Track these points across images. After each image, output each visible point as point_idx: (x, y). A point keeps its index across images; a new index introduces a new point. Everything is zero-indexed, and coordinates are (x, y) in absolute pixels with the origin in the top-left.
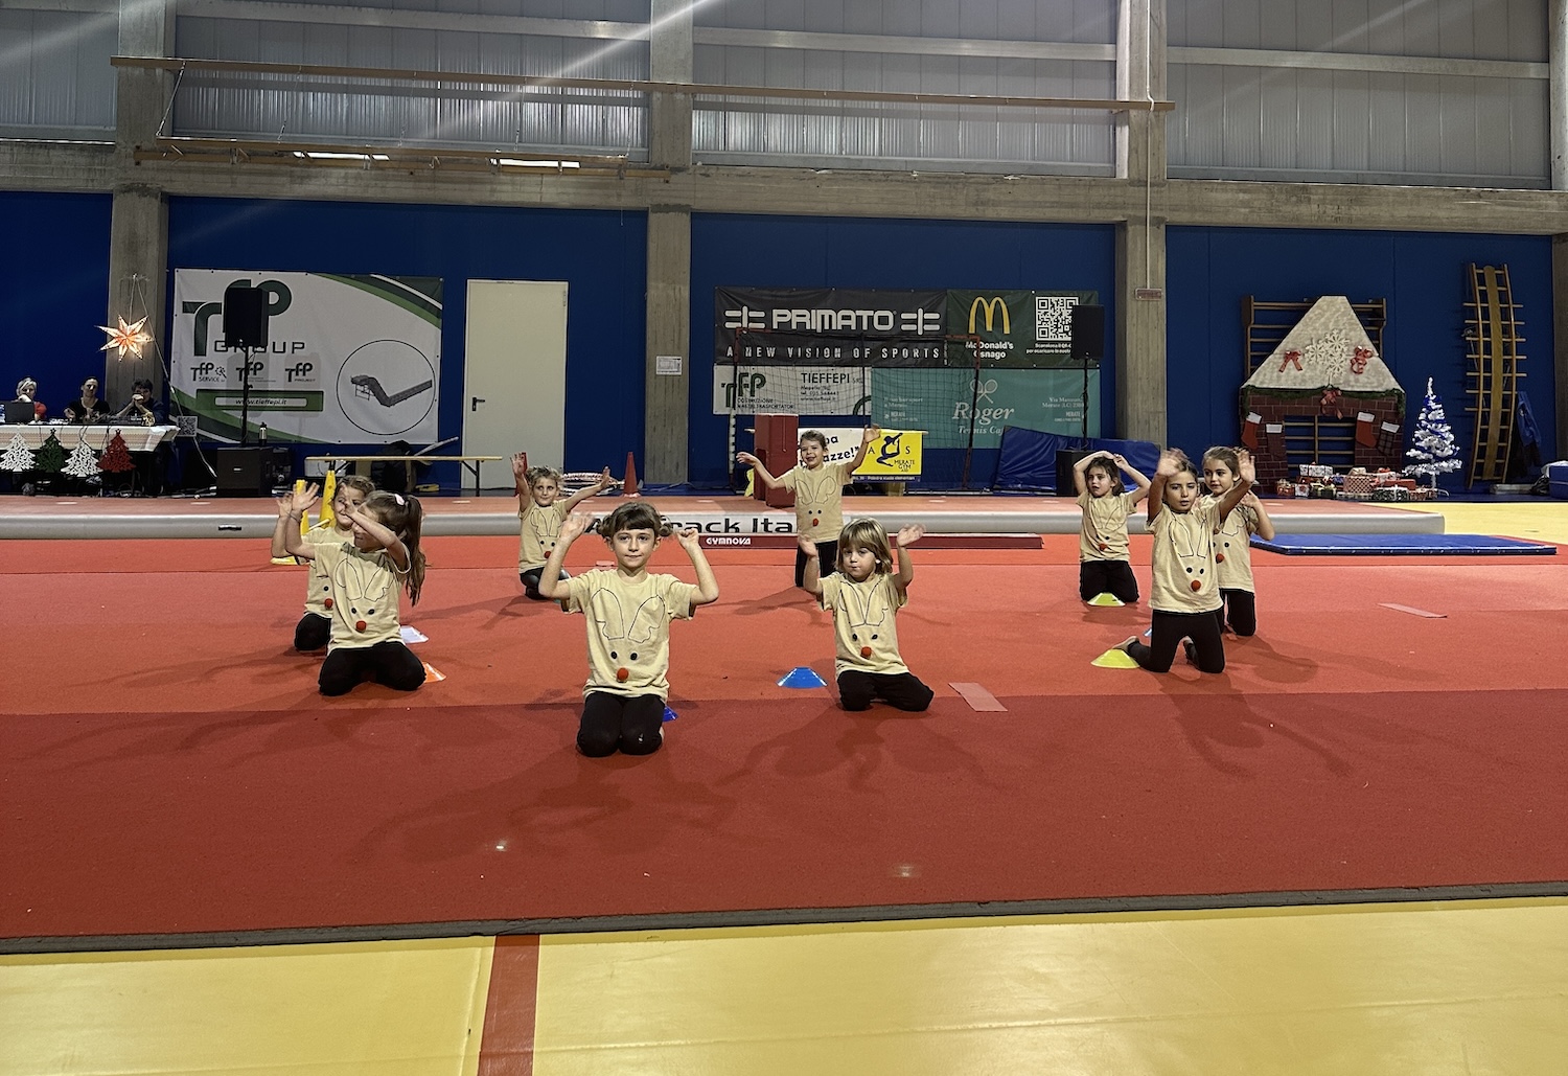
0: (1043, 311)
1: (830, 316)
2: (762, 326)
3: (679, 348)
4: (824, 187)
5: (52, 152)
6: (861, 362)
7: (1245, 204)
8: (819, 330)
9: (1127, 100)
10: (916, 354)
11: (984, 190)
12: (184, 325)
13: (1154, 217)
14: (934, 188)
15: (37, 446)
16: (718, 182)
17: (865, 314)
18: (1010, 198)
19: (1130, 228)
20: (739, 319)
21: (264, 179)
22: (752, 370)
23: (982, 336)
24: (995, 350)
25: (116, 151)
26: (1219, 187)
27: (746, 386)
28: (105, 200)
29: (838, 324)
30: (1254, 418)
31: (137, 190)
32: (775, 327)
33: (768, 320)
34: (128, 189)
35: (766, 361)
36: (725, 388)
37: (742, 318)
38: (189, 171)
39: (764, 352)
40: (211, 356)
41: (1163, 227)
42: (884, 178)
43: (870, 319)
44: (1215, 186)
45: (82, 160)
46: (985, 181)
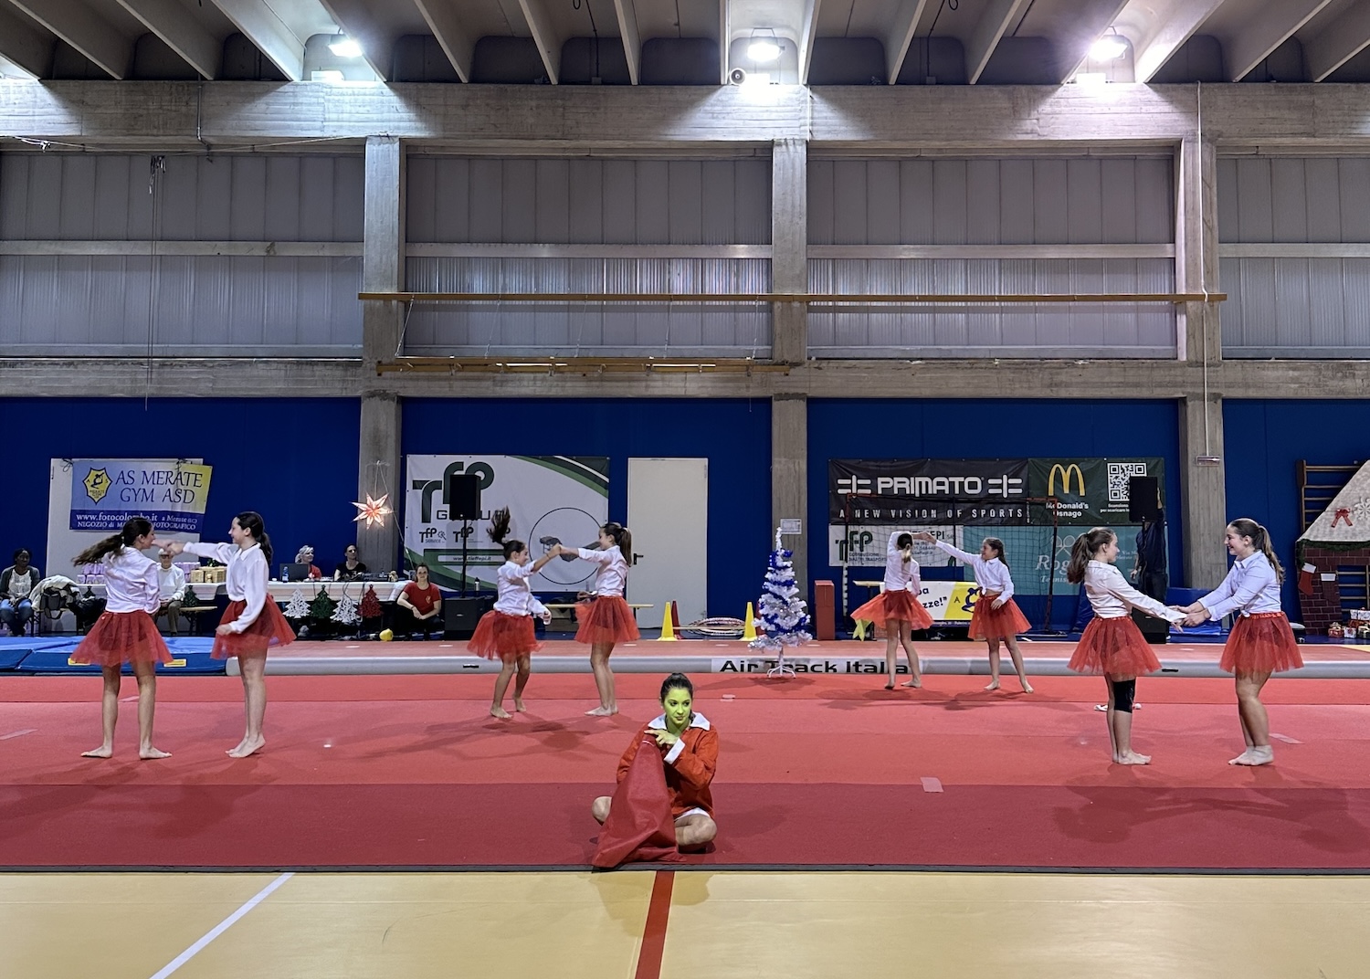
0: (1114, 476)
1: (927, 483)
2: (869, 491)
3: (799, 512)
4: (917, 375)
5: (315, 368)
6: (953, 522)
7: (1294, 380)
8: (917, 494)
9: (1184, 293)
10: (1002, 513)
11: (1058, 374)
12: (414, 499)
13: (1211, 393)
14: (1014, 373)
15: (312, 598)
16: (828, 374)
17: (957, 480)
18: (1080, 380)
19: (1189, 404)
20: (850, 486)
21: (474, 384)
22: (861, 529)
23: (1059, 497)
24: (1072, 510)
25: (363, 366)
26: (1270, 366)
27: (856, 542)
28: (355, 403)
29: (933, 489)
30: (1309, 568)
31: (379, 395)
32: (880, 492)
33: (874, 486)
34: (372, 395)
35: (872, 521)
36: (838, 545)
37: (852, 485)
38: (418, 379)
39: (871, 514)
40: (434, 523)
41: (1220, 402)
42: (969, 366)
43: (961, 484)
44: (1267, 365)
45: (338, 373)
46: (1058, 366)
